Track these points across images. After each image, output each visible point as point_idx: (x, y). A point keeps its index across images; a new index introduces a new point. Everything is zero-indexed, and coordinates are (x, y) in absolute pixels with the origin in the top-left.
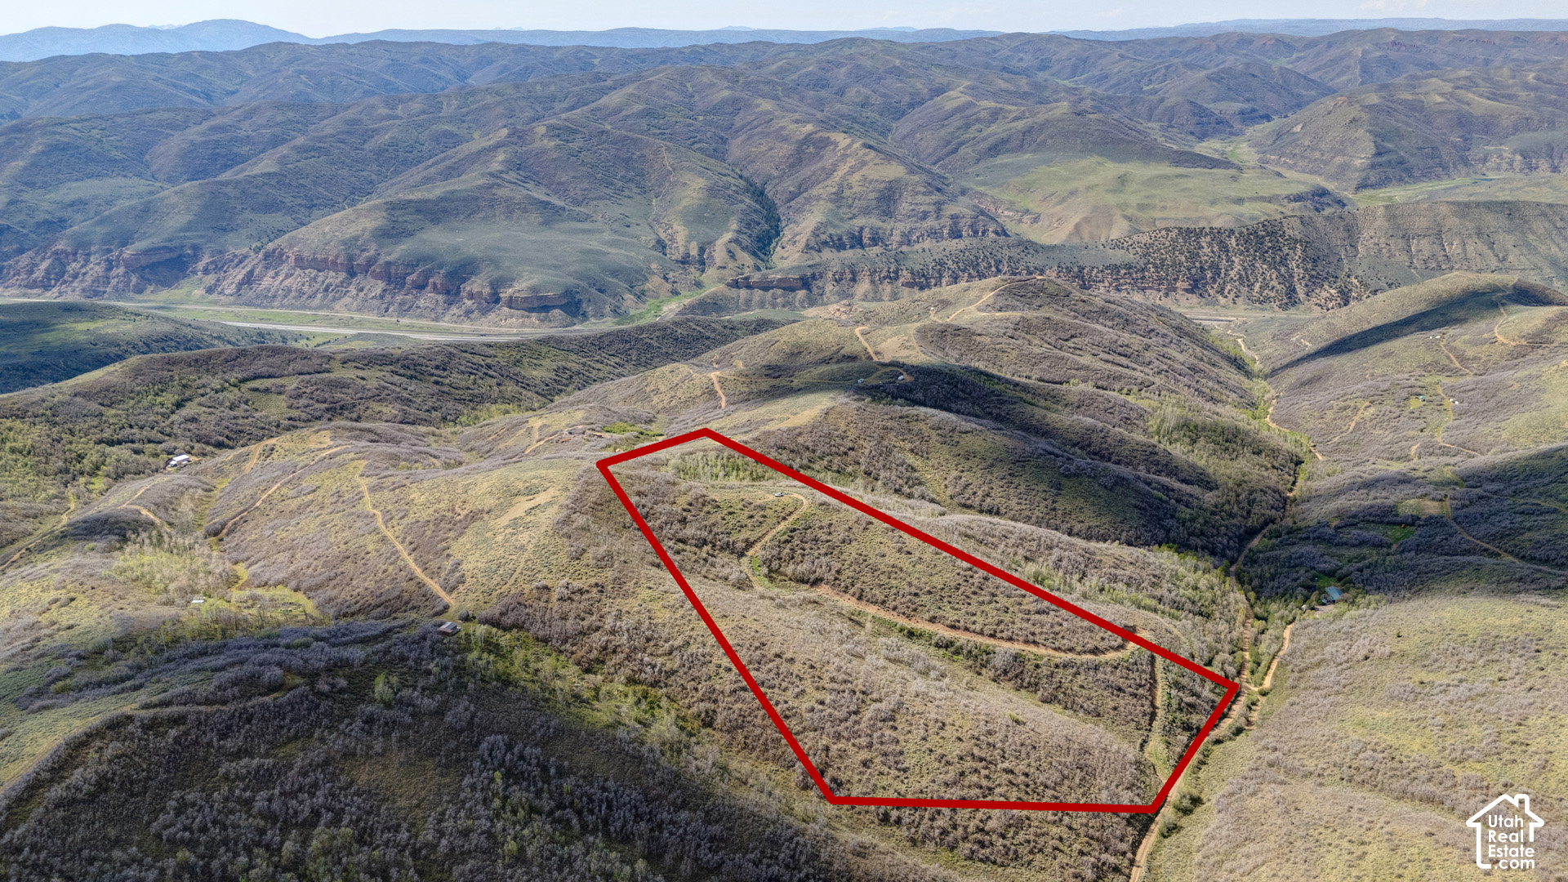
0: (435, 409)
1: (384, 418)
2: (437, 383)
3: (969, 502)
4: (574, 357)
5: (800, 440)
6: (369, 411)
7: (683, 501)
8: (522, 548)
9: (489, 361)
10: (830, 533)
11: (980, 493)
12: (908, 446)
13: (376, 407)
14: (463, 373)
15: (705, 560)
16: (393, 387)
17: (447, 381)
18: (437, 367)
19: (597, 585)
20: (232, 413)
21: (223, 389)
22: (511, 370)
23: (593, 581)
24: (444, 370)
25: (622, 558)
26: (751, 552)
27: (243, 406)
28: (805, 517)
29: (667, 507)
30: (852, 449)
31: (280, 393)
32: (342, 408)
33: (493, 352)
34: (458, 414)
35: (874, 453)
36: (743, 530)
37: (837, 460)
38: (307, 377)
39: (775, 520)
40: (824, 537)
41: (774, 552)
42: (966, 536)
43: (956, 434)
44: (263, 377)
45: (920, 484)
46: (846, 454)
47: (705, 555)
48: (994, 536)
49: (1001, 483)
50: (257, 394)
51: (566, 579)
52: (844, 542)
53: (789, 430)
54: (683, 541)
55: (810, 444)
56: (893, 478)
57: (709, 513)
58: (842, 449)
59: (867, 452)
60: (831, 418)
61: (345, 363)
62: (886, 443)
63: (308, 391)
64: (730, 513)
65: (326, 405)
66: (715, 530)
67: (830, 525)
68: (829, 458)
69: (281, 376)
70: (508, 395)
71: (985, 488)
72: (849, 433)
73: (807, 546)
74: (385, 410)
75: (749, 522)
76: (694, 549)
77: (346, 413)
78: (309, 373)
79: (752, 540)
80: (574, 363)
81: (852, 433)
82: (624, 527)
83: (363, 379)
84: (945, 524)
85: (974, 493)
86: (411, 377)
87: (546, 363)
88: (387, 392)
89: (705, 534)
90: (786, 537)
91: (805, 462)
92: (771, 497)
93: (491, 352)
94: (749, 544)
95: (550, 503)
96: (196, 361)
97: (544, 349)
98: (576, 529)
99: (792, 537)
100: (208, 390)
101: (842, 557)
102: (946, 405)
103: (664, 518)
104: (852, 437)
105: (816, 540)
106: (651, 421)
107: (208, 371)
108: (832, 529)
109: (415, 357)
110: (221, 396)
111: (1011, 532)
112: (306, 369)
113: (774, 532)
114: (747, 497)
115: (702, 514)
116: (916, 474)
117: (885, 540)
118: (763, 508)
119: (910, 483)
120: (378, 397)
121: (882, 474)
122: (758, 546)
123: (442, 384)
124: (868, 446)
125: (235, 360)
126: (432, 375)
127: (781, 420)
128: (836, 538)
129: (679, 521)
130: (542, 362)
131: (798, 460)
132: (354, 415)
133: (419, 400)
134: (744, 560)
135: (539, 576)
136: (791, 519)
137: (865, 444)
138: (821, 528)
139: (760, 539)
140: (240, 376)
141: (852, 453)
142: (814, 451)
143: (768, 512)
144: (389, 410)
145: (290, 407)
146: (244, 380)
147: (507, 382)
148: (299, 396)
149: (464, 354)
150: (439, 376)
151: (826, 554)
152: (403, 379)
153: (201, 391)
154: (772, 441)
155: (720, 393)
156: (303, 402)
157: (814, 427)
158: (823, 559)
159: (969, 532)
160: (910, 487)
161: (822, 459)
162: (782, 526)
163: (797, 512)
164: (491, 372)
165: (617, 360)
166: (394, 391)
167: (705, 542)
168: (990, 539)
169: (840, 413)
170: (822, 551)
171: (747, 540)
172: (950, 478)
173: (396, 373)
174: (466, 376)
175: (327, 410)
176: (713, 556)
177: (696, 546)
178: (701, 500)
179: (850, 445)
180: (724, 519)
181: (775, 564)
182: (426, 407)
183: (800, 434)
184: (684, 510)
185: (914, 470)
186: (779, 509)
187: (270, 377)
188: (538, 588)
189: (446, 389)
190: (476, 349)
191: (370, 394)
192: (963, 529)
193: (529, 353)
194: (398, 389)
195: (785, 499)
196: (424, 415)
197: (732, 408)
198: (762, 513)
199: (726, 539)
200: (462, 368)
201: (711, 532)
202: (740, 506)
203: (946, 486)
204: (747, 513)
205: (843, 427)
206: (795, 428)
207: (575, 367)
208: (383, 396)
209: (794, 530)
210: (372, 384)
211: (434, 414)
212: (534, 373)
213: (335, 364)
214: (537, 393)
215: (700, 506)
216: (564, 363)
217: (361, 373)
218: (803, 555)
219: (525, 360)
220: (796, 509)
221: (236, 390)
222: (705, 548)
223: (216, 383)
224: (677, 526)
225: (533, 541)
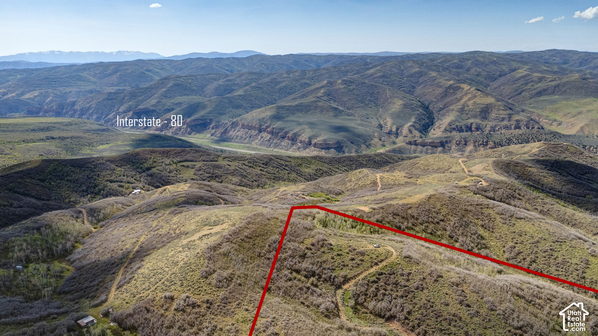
0: (256, 181)
1: (232, 182)
2: (261, 170)
3: (520, 264)
4: (326, 165)
5: (410, 211)
6: (227, 179)
7: (308, 242)
8: (176, 264)
9: (287, 163)
10: (408, 280)
11: (528, 259)
12: (480, 223)
13: (230, 177)
14: (274, 167)
15: (308, 288)
16: (240, 170)
17: (266, 170)
18: (263, 164)
19: (208, 301)
20: (168, 174)
21: (170, 164)
22: (296, 168)
23: (207, 297)
24: (266, 165)
25: (238, 282)
26: (346, 287)
27: (175, 172)
28: (392, 265)
29: (297, 244)
30: (443, 221)
31: (193, 168)
32: (216, 177)
33: (290, 160)
34: (265, 184)
35: (457, 224)
36: (345, 269)
37: (431, 226)
38: (206, 163)
39: (369, 265)
40: (403, 283)
41: (363, 289)
42: (518, 295)
43: (513, 219)
44: (189, 161)
45: (486, 248)
46: (438, 223)
47: (308, 285)
48: (540, 298)
49: (544, 255)
50: (183, 167)
51: (187, 294)
52: (417, 288)
53: (404, 205)
54: (298, 271)
55: (415, 215)
56: (468, 242)
57: (324, 252)
58: (436, 220)
59: (452, 223)
60: (431, 201)
61: (224, 158)
62: (465, 219)
63: (204, 168)
64: (338, 255)
65: (209, 175)
66: (324, 266)
67: (410, 274)
68: (426, 224)
69: (196, 161)
70: (292, 178)
71: (533, 256)
72: (442, 211)
73: (389, 288)
74: (234, 179)
75: (351, 263)
76: (303, 278)
77: (217, 179)
78: (207, 161)
79: (349, 276)
80: (325, 168)
81: (444, 211)
82: (259, 256)
83: (229, 165)
84: (501, 284)
85: (524, 259)
86: (250, 167)
87: (313, 167)
88: (237, 172)
89: (315, 268)
90: (374, 278)
91: (410, 225)
92: (371, 247)
93: (289, 159)
94: (346, 280)
95: (217, 233)
96: (163, 152)
97: (313, 161)
98: (220, 254)
99: (379, 279)
100: (163, 164)
101: (414, 301)
102: (507, 201)
103: (290, 252)
104: (444, 214)
105: (396, 284)
106: (340, 194)
107: (167, 156)
108: (410, 277)
109: (255, 159)
110: (167, 167)
111: (555, 297)
112: (207, 159)
113: (367, 272)
114: (353, 244)
115: (319, 253)
116: (484, 241)
117: (450, 292)
118: (363, 254)
119: (479, 246)
120: (233, 174)
121: (461, 239)
122: (353, 282)
123: (263, 171)
124: (454, 220)
125: (179, 153)
126: (260, 167)
127: (401, 199)
128: (413, 284)
129: (300, 256)
130: (311, 166)
131: (406, 223)
132: (220, 180)
133: (250, 177)
134: (340, 292)
135: (173, 287)
136: (381, 265)
137: (451, 219)
138: (402, 275)
139: (355, 277)
140: (179, 160)
141: (442, 223)
142: (417, 219)
143: (366, 258)
144: (235, 179)
145: (194, 174)
146: (180, 162)
147: (293, 173)
148: (200, 170)
149: (278, 160)
150: (263, 168)
151: (402, 297)
152: (247, 167)
153: (160, 164)
154: (391, 210)
155: (379, 184)
156: (201, 172)
157: (420, 205)
158: (400, 301)
159: (520, 293)
160: (478, 249)
161: (422, 224)
162: (373, 270)
163: (387, 261)
164: (287, 168)
165: (346, 168)
166: (240, 172)
167: (313, 274)
168: (538, 301)
169: (438, 198)
170: (400, 294)
171: (345, 277)
172: (507, 246)
173: (245, 164)
174: (275, 169)
175: (210, 177)
176: (316, 286)
177: (306, 276)
178: (321, 243)
179: (442, 218)
180: (333, 258)
181: (361, 299)
182: (252, 180)
183: (410, 208)
184: (307, 248)
185: (483, 238)
186: (374, 256)
187: (191, 161)
188: (165, 297)
189: (264, 173)
190: (283, 158)
191: (230, 172)
192: (515, 290)
193: (306, 162)
194: (242, 171)
195: (380, 250)
196: (250, 183)
197: (381, 191)
198: (361, 258)
199: (329, 275)
200: (274, 165)
201: (320, 266)
202: (347, 251)
203: (504, 252)
204: (350, 256)
205: (439, 206)
206: (408, 204)
207: (325, 169)
208: (235, 173)
209: (381, 274)
210: (233, 168)
211: (255, 183)
212: (306, 170)
213: (220, 159)
214: (305, 179)
215: (319, 246)
216: (321, 168)
217: (229, 163)
218: (384, 295)
219: (304, 165)
220: (386, 258)
221: (175, 165)
222: (312, 279)
223: (168, 161)
224: (297, 259)
225: (186, 259)
